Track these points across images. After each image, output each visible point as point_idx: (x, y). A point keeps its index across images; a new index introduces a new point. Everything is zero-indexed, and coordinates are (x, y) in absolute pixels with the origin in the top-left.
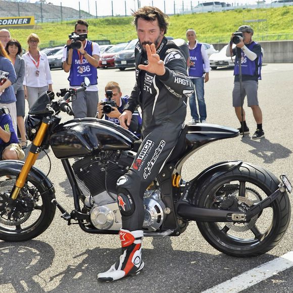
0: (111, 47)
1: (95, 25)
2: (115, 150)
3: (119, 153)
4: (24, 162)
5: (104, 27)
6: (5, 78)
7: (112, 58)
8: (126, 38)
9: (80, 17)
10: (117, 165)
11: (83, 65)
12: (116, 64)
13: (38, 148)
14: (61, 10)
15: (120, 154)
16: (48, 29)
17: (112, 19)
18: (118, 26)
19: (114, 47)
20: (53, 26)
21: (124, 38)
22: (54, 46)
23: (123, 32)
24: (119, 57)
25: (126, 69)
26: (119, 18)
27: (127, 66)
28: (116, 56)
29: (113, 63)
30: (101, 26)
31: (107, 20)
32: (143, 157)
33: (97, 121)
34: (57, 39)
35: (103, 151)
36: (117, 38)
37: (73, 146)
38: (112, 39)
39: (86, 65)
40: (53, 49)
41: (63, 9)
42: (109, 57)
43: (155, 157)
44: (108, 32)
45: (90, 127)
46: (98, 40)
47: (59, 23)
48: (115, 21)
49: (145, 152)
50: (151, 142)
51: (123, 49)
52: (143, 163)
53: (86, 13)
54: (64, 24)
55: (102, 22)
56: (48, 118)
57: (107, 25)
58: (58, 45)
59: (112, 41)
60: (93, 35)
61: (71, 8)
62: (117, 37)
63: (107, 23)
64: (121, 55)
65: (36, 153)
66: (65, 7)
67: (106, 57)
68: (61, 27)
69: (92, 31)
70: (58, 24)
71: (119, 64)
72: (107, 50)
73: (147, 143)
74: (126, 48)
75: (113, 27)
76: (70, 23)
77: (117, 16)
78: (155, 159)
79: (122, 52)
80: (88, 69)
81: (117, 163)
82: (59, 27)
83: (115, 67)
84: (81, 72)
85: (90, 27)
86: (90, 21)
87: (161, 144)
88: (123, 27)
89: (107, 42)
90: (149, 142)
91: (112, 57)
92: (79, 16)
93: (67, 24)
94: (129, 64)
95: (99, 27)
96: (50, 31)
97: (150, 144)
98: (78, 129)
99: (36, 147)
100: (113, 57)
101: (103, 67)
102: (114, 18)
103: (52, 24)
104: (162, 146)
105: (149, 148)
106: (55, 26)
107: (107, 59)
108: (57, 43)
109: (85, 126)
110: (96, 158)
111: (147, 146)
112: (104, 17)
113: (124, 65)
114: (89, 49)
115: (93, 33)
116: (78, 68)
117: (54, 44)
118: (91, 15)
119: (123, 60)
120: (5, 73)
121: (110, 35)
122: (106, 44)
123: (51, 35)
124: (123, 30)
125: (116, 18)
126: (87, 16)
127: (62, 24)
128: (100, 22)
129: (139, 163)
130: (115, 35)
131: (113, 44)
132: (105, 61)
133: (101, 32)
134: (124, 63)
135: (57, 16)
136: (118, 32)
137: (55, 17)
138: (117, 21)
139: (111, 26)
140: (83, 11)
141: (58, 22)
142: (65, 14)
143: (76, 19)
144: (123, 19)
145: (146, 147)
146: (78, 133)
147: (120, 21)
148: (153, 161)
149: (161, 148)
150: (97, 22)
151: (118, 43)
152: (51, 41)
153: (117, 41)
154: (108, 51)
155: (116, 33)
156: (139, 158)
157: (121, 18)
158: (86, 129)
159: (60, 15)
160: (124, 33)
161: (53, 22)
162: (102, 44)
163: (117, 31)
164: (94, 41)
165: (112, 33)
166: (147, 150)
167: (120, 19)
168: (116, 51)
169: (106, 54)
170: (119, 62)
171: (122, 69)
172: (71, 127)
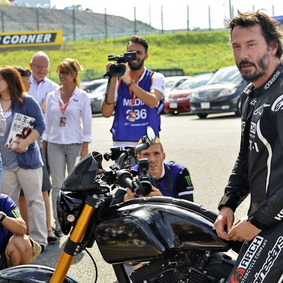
0: (185, 80)
1: (159, 44)
2: (202, 252)
3: (208, 255)
4: (54, 270)
5: (174, 48)
6: (30, 127)
7: (187, 98)
8: (209, 66)
9: (136, 31)
10: (205, 276)
11: (135, 108)
12: (193, 108)
13: (78, 246)
14: (105, 20)
15: (210, 258)
16: (84, 51)
17: (188, 35)
18: (196, 46)
19: (190, 80)
20: (91, 46)
21: (206, 65)
22: (92, 78)
23: (204, 55)
24: (197, 96)
25: (209, 116)
26: (198, 33)
27: (210, 111)
28: (193, 95)
29: (188, 107)
30: (170, 46)
31: (179, 37)
32: (247, 264)
33: (174, 203)
34: (98, 67)
35: (182, 253)
36: (195, 66)
37: (132, 242)
38: (187, 67)
39: (140, 108)
40: (92, 83)
41: (108, 18)
42: (181, 96)
43: (267, 264)
44: (181, 56)
45: (161, 212)
46: (163, 68)
47: (102, 41)
48: (192, 37)
49: (251, 257)
50: (262, 239)
51: (204, 83)
52: (247, 274)
53: (146, 25)
54: (109, 42)
55: (172, 39)
56: (95, 196)
57: (179, 44)
58: (99, 76)
59: (186, 71)
60: (156, 60)
61: (122, 18)
62: (195, 64)
63: (179, 41)
64: (201, 94)
65: (75, 253)
66: (111, 16)
67: (176, 97)
68: (105, 47)
69: (155, 54)
70: (99, 43)
71: (198, 108)
72: (178, 84)
73: (255, 241)
74: (210, 82)
75: (189, 48)
76: (119, 42)
77: (195, 30)
78: (268, 269)
79: (203, 88)
80: (144, 115)
81: (205, 272)
82: (101, 47)
83: (191, 112)
84: (132, 120)
85: (152, 48)
86: (152, 38)
87: (279, 243)
88: (204, 48)
89: (179, 72)
90: (259, 239)
91: (186, 96)
92: (133, 30)
93: (115, 42)
94: (214, 108)
95: (165, 48)
96: (87, 54)
97: (260, 243)
98: (142, 214)
99: (75, 245)
100: (189, 97)
101: (172, 113)
102: (190, 33)
103: (91, 43)
104: (279, 246)
105: (258, 250)
106: (95, 45)
107: (179, 99)
108: (97, 74)
109: (154, 210)
110: (170, 263)
111: (255, 245)
112: (173, 31)
113: (205, 110)
114: (147, 83)
115: (156, 57)
116: (127, 112)
117: (93, 74)
118: (153, 29)
119: (204, 101)
120: (30, 119)
121: (184, 61)
122: (177, 75)
123: (88, 61)
124: (205, 53)
125: (193, 33)
126: (147, 31)
127: (106, 42)
128: (167, 40)
129: (240, 275)
130: (192, 60)
131: (188, 75)
132: (174, 102)
133: (169, 55)
134: (205, 106)
135: (99, 30)
136: (197, 57)
137: (96, 31)
138: (196, 38)
139: (185, 46)
140: (140, 23)
141: (99, 39)
142: (111, 26)
143: (129, 35)
144: (205, 35)
145: (253, 248)
146: (142, 222)
147: (199, 39)
148: (264, 272)
149: (277, 249)
150: (163, 39)
151: (196, 74)
152: (88, 71)
153: (194, 70)
154: (180, 86)
155: (194, 58)
156: (240, 266)
157: (202, 33)
158: (156, 215)
159: (103, 28)
160: (205, 58)
161: (92, 40)
162: (171, 76)
163: (195, 54)
164: (158, 71)
165: (187, 58)
166: (254, 253)
167: (200, 35)
168: (193, 87)
169: (176, 92)
170: (197, 104)
171: (203, 115)
172: (131, 211)
